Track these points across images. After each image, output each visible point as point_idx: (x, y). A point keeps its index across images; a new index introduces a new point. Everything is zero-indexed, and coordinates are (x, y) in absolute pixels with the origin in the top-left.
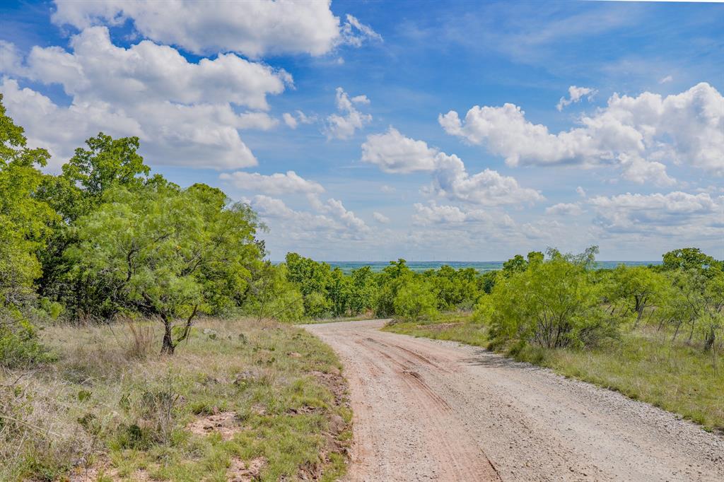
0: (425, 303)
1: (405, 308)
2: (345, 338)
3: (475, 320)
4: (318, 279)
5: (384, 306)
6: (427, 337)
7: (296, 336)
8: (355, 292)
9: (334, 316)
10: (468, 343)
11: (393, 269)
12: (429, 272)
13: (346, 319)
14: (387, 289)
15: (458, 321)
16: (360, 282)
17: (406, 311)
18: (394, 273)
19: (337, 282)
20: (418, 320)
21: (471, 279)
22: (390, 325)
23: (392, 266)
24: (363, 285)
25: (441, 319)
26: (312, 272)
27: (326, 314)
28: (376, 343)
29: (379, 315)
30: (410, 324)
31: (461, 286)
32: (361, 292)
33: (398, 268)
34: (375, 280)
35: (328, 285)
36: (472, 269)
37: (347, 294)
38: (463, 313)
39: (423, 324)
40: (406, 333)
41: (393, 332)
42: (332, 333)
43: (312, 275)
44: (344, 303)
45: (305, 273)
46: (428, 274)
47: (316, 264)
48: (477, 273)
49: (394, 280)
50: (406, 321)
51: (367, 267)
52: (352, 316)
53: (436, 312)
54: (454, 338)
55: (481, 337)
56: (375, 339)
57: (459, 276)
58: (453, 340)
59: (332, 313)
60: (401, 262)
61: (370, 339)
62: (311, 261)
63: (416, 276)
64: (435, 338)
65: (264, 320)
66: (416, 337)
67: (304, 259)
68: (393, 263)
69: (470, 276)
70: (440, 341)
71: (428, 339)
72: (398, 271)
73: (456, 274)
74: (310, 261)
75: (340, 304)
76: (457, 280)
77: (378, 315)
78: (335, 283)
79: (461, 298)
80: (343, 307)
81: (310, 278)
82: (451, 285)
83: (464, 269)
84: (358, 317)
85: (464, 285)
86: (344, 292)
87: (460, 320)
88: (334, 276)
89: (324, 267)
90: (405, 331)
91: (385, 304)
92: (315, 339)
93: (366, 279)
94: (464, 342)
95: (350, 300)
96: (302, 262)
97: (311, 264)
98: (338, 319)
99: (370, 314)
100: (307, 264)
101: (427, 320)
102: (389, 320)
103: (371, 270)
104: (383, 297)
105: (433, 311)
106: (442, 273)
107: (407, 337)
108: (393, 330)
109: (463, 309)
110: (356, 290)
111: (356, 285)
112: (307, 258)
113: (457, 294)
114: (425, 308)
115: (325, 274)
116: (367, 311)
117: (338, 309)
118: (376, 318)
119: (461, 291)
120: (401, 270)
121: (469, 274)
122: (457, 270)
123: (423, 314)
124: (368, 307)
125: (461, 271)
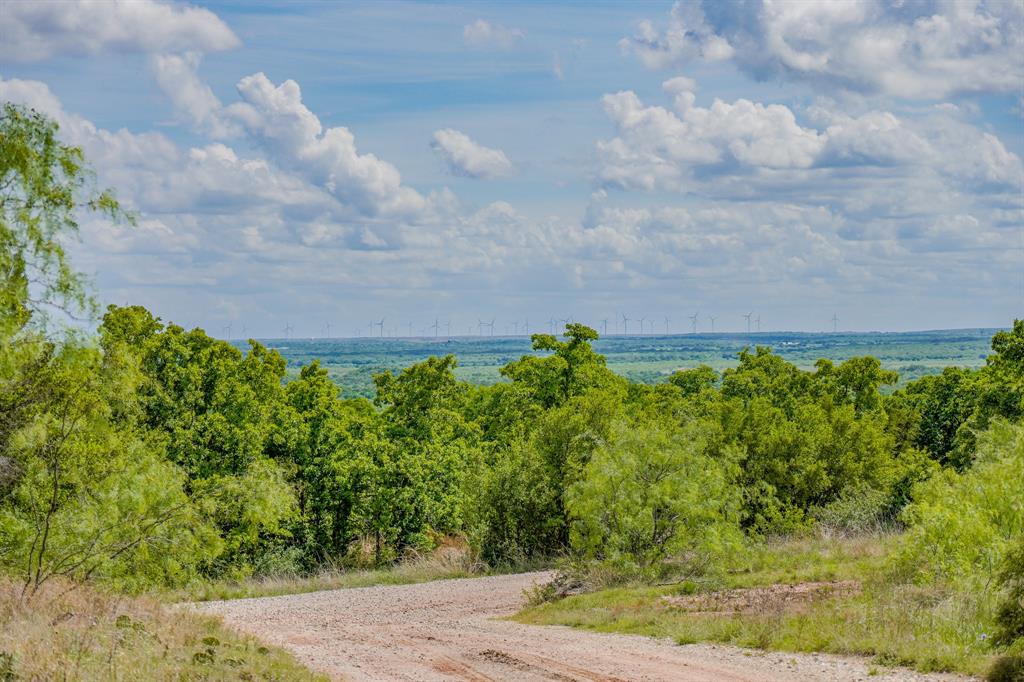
0: (690, 501)
1: (613, 525)
2: (386, 654)
3: (906, 572)
4: (237, 413)
5: (512, 522)
6: (727, 640)
7: (201, 648)
8: (390, 467)
9: (307, 567)
10: (904, 663)
11: (548, 366)
12: (693, 379)
13: (358, 576)
14: (524, 451)
15: (831, 576)
16: (410, 423)
17: (615, 538)
18: (545, 385)
19: (316, 423)
20: (665, 574)
21: (865, 403)
22: (549, 596)
23: (543, 356)
24: (423, 435)
25: (758, 568)
26: (209, 387)
27: (272, 558)
28: (527, 667)
29: (493, 557)
30: (635, 591)
31: (825, 432)
32: (415, 464)
33: (563, 364)
34: (469, 416)
35: (279, 439)
36: (869, 362)
37: (357, 476)
38: (849, 545)
39: (686, 592)
40: (632, 629)
41: (578, 625)
42: (320, 634)
43: (207, 399)
44: (343, 509)
45: (179, 388)
46: (688, 385)
47: (226, 351)
48: (890, 379)
49: (554, 415)
50: (620, 581)
51: (439, 359)
52: (379, 563)
53: (736, 539)
54: (845, 642)
55: (948, 634)
56: (513, 655)
57: (815, 394)
58: (840, 652)
59: (295, 552)
60: (579, 336)
61: (492, 655)
62: (206, 343)
63: (634, 393)
64: (762, 645)
65: (54, 588)
66: (683, 643)
67: (176, 331)
68: (543, 343)
69: (859, 389)
70: (788, 657)
71: (728, 650)
72: (566, 373)
73: (804, 383)
74: (198, 342)
75: (328, 518)
76: (809, 409)
77: (486, 556)
78: (307, 428)
79: (826, 481)
80: (339, 527)
81: (201, 411)
82: (786, 432)
83: (837, 365)
84: (405, 569)
85: (840, 429)
86: (344, 467)
87: (841, 570)
88: (303, 402)
89: (259, 365)
90: (628, 618)
91: (515, 513)
92: (273, 656)
93: (434, 411)
94: (885, 659)
95: (366, 499)
96: (166, 343)
97: (206, 352)
98: (325, 577)
99: (456, 553)
100: (187, 352)
101: (700, 573)
102: (545, 577)
103: (458, 374)
104: (508, 483)
105: (723, 538)
106: (744, 379)
107: (641, 644)
108: (574, 616)
109: (844, 525)
110: (395, 458)
111: (393, 435)
112: (189, 330)
113: (811, 468)
114: (695, 524)
115: (263, 392)
116: (437, 543)
117: (320, 535)
118: (482, 570)
119: (826, 453)
120: (578, 372)
121: (858, 383)
122: (807, 367)
123: (680, 551)
124: (441, 526)
125: (826, 369)
